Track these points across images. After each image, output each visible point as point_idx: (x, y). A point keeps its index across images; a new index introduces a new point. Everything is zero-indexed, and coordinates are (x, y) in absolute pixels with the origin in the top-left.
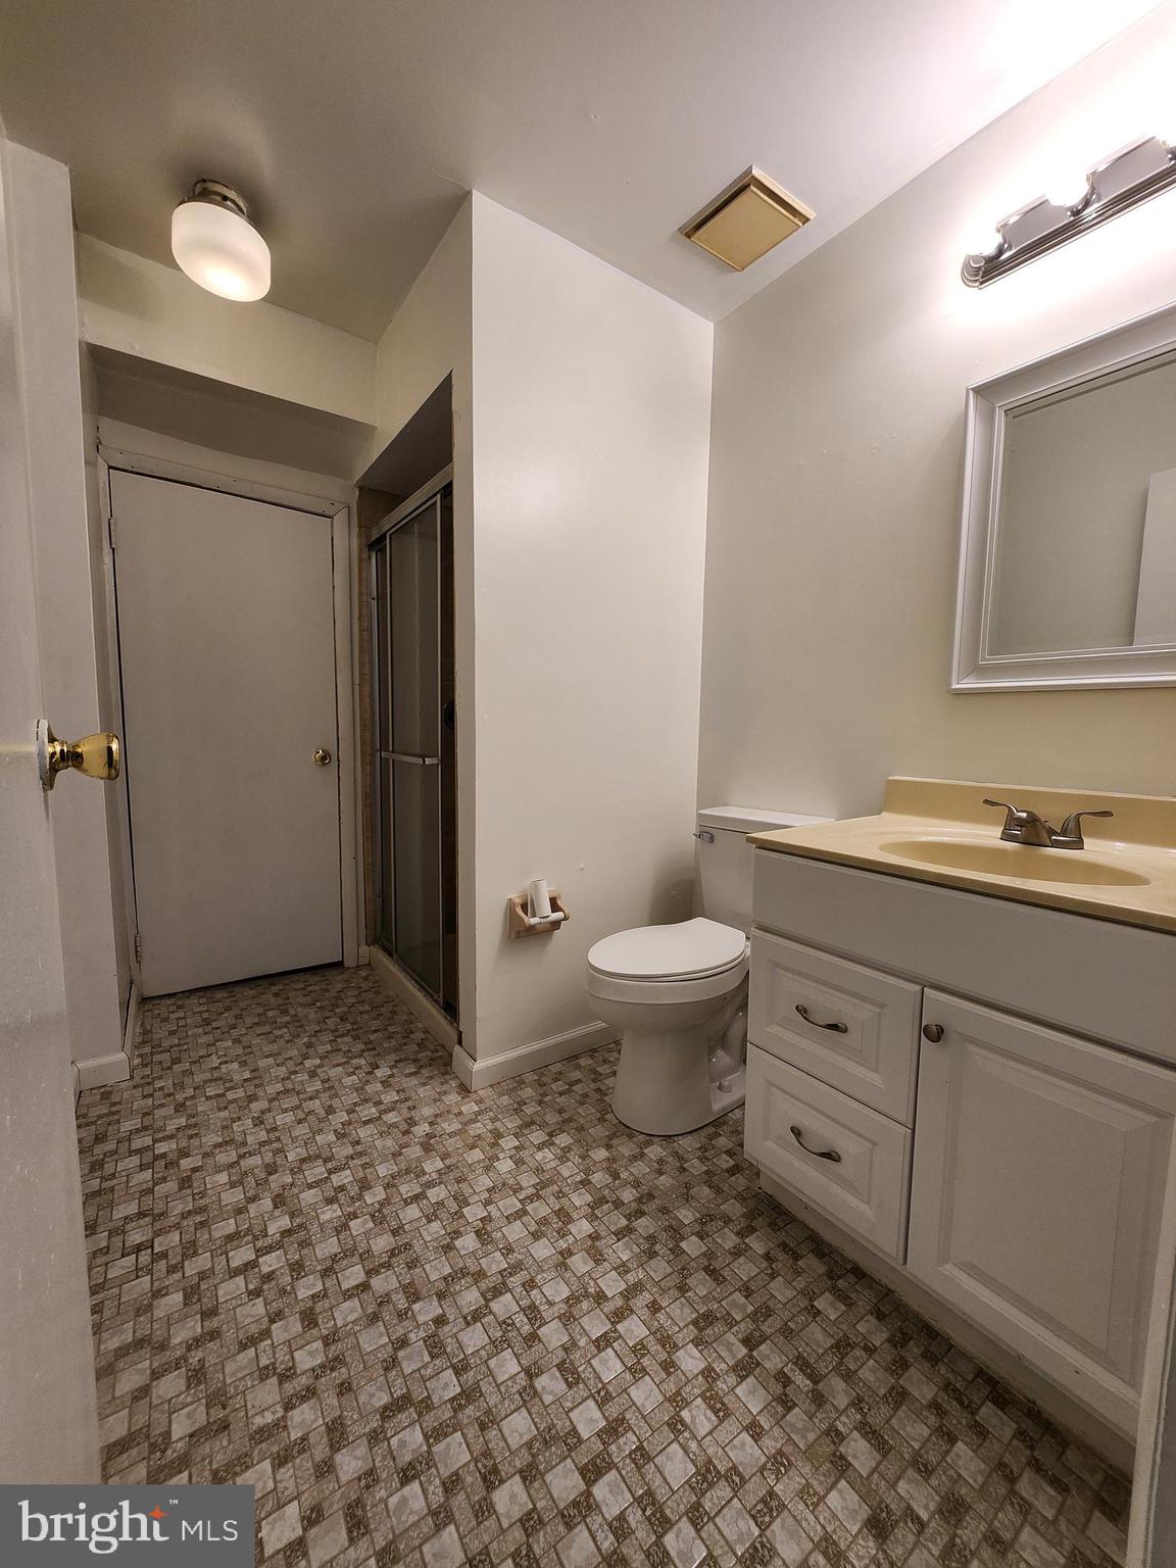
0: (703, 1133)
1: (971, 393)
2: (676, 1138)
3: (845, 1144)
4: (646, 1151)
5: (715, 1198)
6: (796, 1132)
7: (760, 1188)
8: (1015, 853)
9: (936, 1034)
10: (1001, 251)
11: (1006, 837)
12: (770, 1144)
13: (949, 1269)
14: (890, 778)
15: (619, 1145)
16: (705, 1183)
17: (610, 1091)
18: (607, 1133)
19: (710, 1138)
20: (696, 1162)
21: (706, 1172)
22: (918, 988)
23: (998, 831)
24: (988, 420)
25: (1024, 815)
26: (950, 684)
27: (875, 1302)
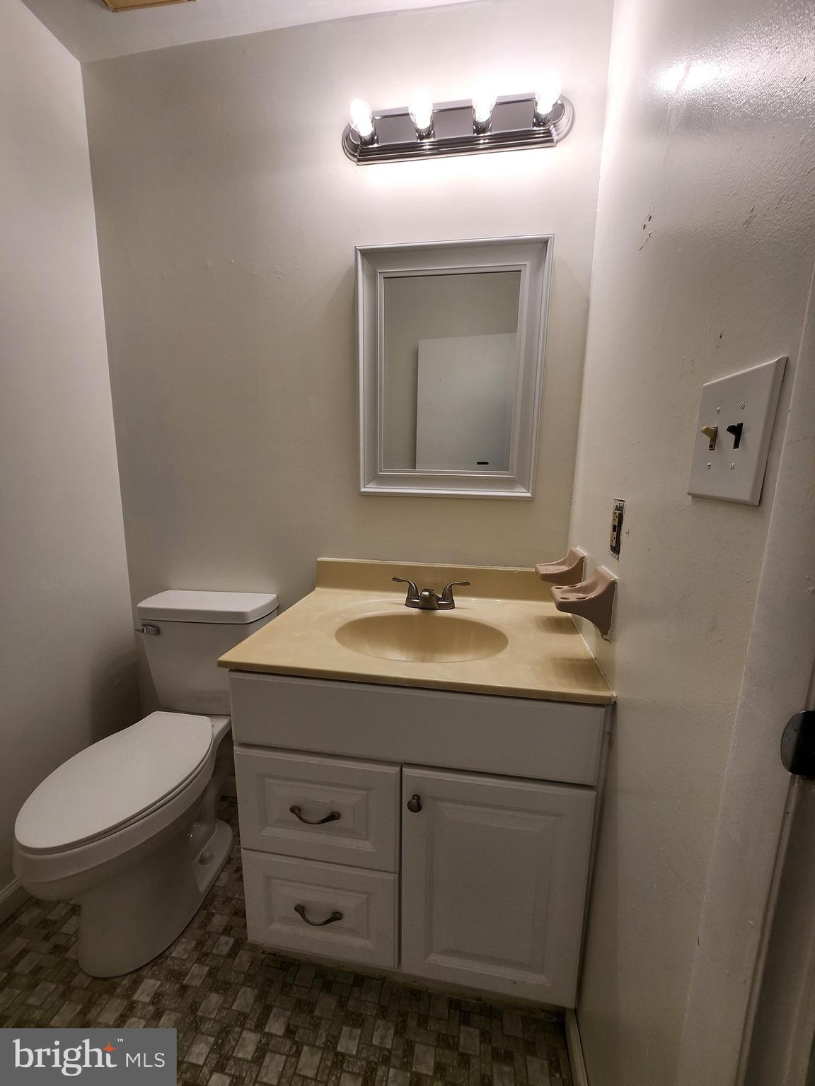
0: (195, 925)
1: (359, 252)
2: (167, 953)
3: (345, 903)
4: (135, 997)
5: (225, 1002)
6: (301, 909)
7: (263, 953)
8: (418, 617)
9: (416, 805)
10: (372, 141)
11: (409, 604)
12: (276, 926)
13: (435, 958)
14: (319, 559)
15: (99, 1014)
16: (210, 990)
17: (73, 939)
18: (79, 1007)
19: (204, 925)
20: (195, 969)
21: (210, 974)
22: (398, 769)
23: (403, 597)
24: (372, 279)
25: (427, 593)
26: (359, 488)
27: (376, 1001)
